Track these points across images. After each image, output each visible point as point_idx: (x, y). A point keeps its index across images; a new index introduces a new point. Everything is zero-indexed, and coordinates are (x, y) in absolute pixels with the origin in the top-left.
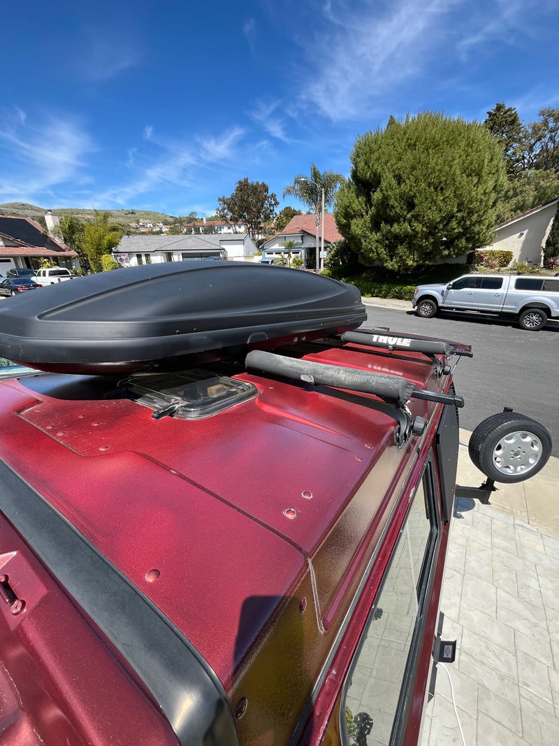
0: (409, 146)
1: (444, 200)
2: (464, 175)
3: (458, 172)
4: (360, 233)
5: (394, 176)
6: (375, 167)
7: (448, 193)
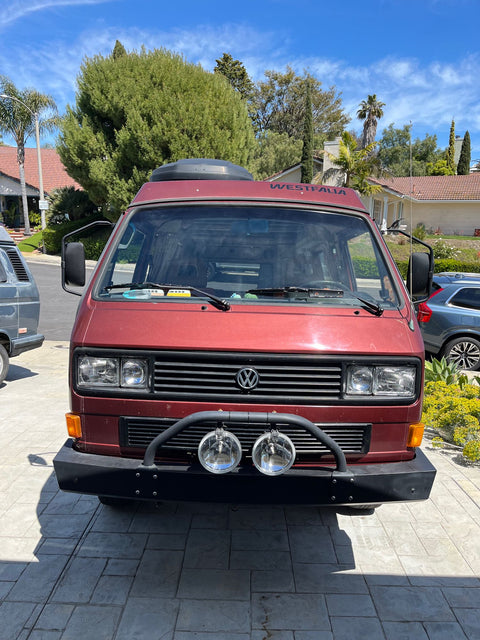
0: (155, 84)
1: (200, 150)
2: (217, 127)
3: (210, 123)
4: (104, 178)
5: (143, 116)
6: (116, 99)
7: (204, 142)
